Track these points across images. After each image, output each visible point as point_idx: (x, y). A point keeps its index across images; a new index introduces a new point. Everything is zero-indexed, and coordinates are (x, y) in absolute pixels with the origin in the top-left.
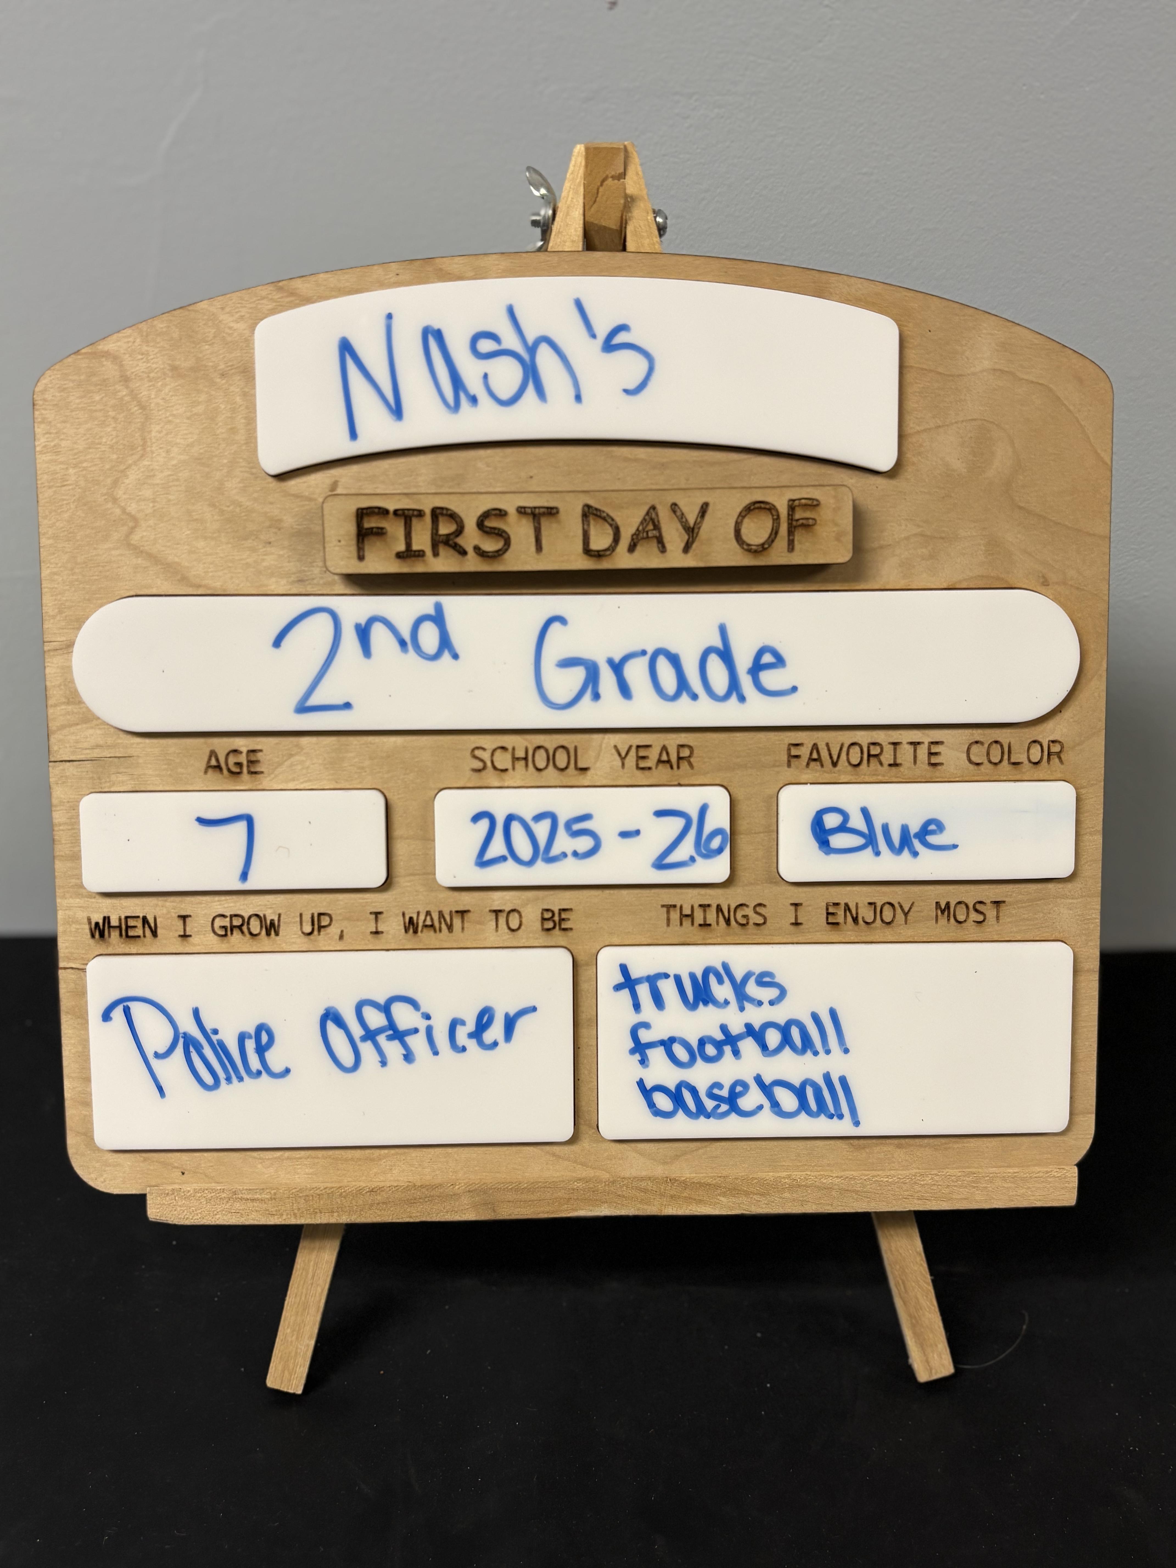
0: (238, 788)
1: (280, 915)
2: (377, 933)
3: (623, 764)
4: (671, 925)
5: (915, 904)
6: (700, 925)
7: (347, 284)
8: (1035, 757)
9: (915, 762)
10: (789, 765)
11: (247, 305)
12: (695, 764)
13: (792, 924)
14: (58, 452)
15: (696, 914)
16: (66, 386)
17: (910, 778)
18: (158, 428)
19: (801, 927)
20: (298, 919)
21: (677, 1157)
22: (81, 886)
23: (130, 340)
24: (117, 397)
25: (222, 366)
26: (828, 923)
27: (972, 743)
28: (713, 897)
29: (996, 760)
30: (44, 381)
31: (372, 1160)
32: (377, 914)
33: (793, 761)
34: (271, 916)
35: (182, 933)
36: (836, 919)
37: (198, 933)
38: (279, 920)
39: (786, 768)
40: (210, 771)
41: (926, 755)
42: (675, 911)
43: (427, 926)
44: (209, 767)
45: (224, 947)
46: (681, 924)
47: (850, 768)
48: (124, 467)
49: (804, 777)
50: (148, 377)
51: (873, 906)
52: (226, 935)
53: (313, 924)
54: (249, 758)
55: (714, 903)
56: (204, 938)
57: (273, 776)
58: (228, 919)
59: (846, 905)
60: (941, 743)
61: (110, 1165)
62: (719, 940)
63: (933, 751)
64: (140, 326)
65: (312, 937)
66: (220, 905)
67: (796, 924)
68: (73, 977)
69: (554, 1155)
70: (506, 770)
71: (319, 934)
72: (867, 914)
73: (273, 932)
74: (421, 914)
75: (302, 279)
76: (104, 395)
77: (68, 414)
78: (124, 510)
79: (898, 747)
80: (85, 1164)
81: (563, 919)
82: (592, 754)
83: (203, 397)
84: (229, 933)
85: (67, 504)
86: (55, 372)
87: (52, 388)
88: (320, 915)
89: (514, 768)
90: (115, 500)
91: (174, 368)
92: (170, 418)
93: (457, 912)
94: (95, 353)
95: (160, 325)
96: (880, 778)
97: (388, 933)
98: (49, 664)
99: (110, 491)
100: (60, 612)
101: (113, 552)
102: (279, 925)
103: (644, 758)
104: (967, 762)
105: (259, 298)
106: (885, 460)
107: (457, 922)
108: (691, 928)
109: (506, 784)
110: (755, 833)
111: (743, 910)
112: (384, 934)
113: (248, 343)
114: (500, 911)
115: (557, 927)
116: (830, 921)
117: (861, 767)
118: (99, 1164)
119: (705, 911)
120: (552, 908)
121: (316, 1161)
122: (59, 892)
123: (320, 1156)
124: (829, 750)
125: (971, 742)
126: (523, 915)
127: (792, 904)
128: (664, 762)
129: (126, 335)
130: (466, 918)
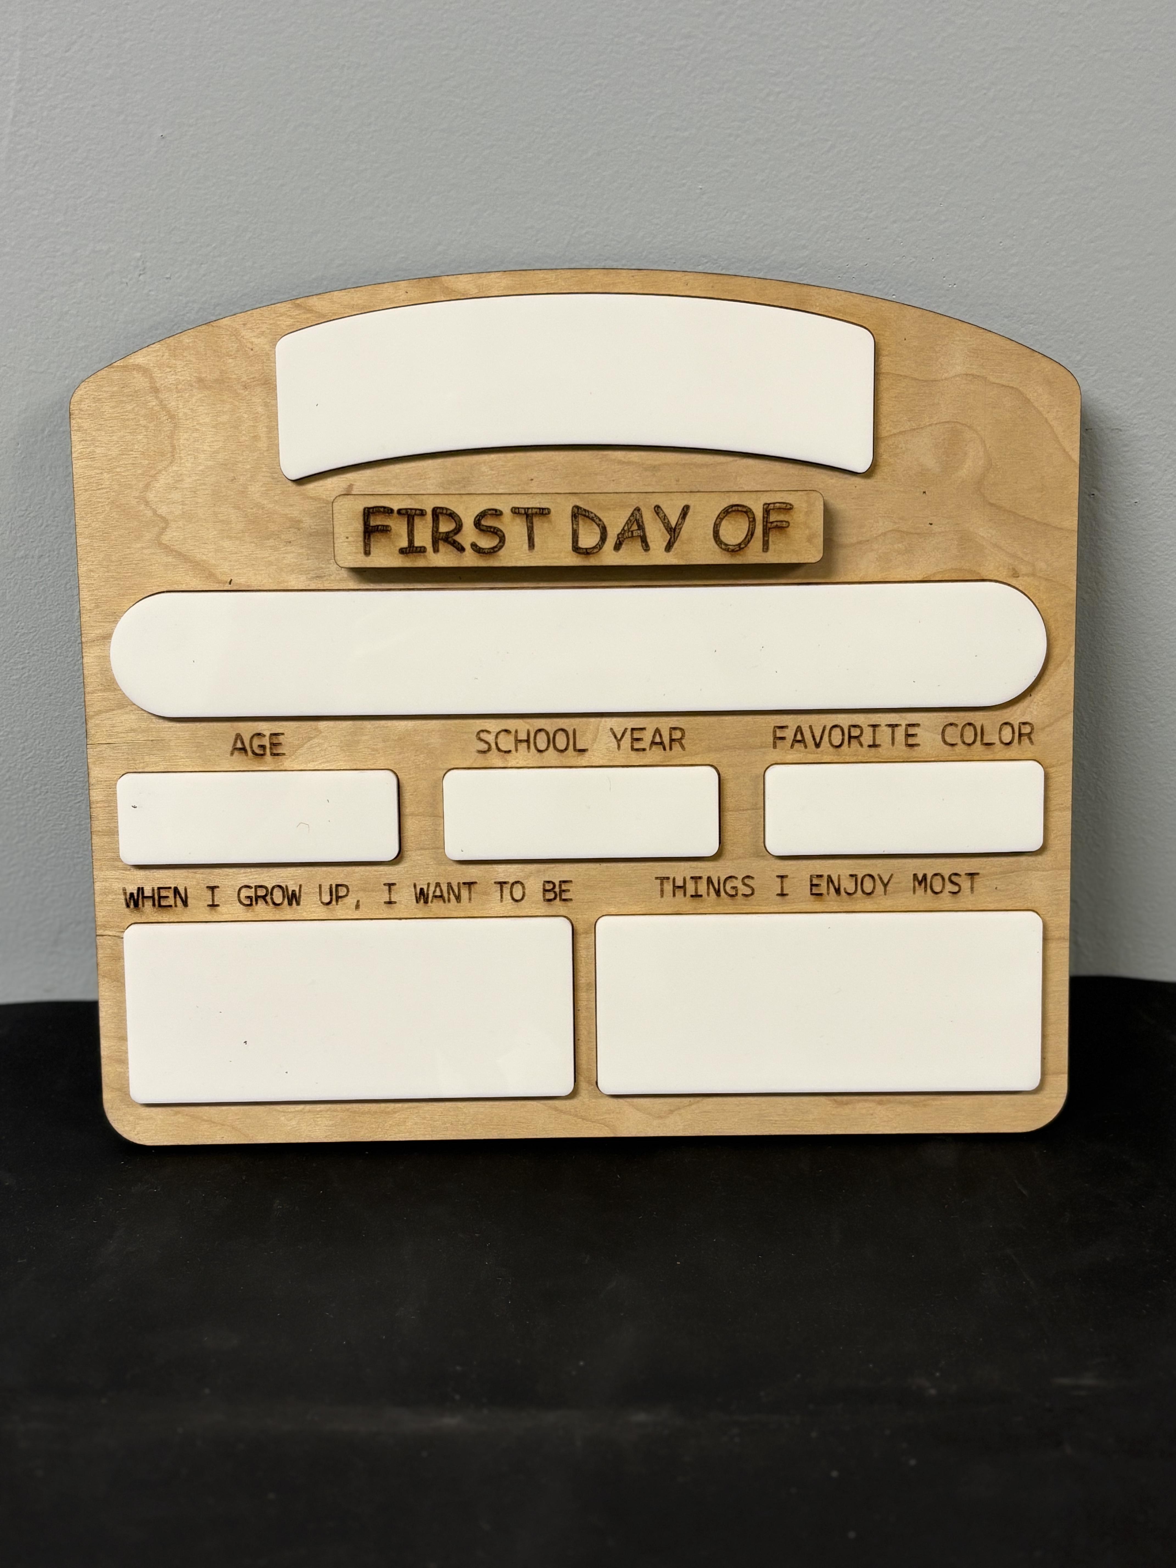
0: (261, 768)
1: (300, 886)
2: (390, 903)
3: (619, 746)
4: (664, 896)
5: (893, 877)
6: (692, 896)
7: (360, 302)
8: (1007, 738)
9: (893, 743)
10: (775, 746)
11: (267, 322)
12: (685, 746)
13: (778, 895)
14: (94, 458)
15: (687, 886)
16: (100, 397)
17: (889, 759)
18: (186, 436)
19: (787, 897)
20: (318, 890)
21: (671, 1112)
22: (118, 859)
23: (159, 354)
24: (148, 407)
25: (245, 378)
26: (812, 894)
27: (947, 725)
28: (704, 870)
29: (969, 740)
30: (79, 392)
31: (388, 1113)
32: (390, 885)
33: (778, 742)
34: (292, 887)
35: (211, 903)
36: (819, 890)
37: (225, 903)
38: (300, 891)
39: (772, 749)
40: (236, 753)
41: (904, 736)
42: (669, 882)
43: (436, 897)
44: (235, 748)
45: (249, 915)
46: (674, 895)
47: (831, 749)
48: (155, 472)
49: (790, 758)
50: (177, 388)
51: (854, 878)
52: (251, 905)
53: (331, 895)
54: (271, 741)
55: (705, 875)
56: (230, 908)
57: (293, 757)
58: (253, 890)
59: (829, 877)
60: (918, 725)
61: (143, 1119)
62: (710, 910)
63: (910, 733)
64: (168, 341)
65: (330, 906)
66: (246, 876)
67: (782, 895)
68: (110, 942)
69: (556, 1109)
70: (510, 751)
71: (337, 904)
72: (848, 885)
73: (294, 902)
74: (431, 885)
75: (319, 296)
76: (135, 405)
77: (103, 423)
78: (155, 512)
79: (877, 729)
80: (119, 1118)
81: (564, 891)
82: (589, 736)
83: (228, 407)
84: (254, 903)
85: (102, 506)
86: (90, 384)
87: (87, 399)
88: (337, 886)
89: (517, 750)
90: (147, 503)
91: (200, 380)
92: (197, 427)
93: (464, 883)
94: (126, 366)
95: (186, 339)
96: (860, 758)
97: (401, 904)
98: (87, 654)
99: (142, 494)
100: (97, 607)
101: (145, 551)
102: (300, 896)
103: (638, 740)
104: (942, 743)
105: (278, 315)
106: (861, 462)
107: (465, 893)
108: (684, 899)
109: (509, 765)
110: (743, 810)
111: (733, 882)
112: (397, 904)
113: (269, 358)
114: (505, 883)
115: (558, 898)
116: (814, 892)
117: (842, 748)
118: (133, 1117)
119: (696, 883)
120: (553, 881)
121: (335, 1114)
122: (97, 865)
123: (339, 1109)
124: (812, 732)
125: (945, 724)
126: (526, 886)
127: (778, 876)
128: (657, 743)
129: (154, 349)
130: (472, 889)
